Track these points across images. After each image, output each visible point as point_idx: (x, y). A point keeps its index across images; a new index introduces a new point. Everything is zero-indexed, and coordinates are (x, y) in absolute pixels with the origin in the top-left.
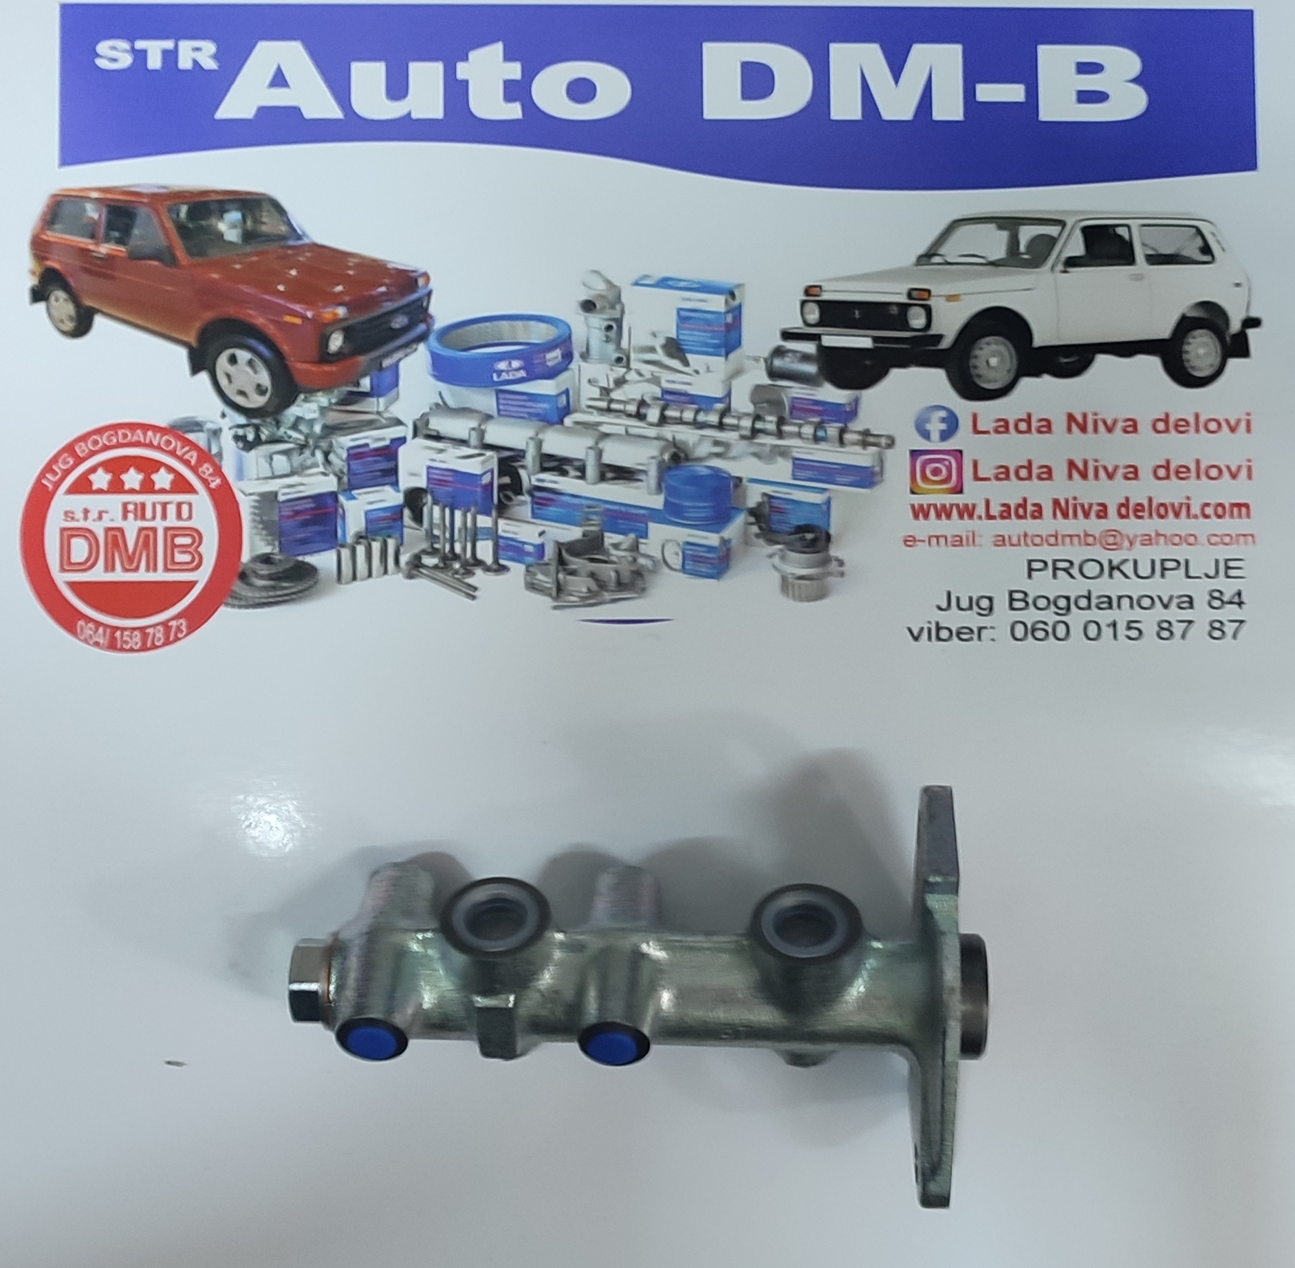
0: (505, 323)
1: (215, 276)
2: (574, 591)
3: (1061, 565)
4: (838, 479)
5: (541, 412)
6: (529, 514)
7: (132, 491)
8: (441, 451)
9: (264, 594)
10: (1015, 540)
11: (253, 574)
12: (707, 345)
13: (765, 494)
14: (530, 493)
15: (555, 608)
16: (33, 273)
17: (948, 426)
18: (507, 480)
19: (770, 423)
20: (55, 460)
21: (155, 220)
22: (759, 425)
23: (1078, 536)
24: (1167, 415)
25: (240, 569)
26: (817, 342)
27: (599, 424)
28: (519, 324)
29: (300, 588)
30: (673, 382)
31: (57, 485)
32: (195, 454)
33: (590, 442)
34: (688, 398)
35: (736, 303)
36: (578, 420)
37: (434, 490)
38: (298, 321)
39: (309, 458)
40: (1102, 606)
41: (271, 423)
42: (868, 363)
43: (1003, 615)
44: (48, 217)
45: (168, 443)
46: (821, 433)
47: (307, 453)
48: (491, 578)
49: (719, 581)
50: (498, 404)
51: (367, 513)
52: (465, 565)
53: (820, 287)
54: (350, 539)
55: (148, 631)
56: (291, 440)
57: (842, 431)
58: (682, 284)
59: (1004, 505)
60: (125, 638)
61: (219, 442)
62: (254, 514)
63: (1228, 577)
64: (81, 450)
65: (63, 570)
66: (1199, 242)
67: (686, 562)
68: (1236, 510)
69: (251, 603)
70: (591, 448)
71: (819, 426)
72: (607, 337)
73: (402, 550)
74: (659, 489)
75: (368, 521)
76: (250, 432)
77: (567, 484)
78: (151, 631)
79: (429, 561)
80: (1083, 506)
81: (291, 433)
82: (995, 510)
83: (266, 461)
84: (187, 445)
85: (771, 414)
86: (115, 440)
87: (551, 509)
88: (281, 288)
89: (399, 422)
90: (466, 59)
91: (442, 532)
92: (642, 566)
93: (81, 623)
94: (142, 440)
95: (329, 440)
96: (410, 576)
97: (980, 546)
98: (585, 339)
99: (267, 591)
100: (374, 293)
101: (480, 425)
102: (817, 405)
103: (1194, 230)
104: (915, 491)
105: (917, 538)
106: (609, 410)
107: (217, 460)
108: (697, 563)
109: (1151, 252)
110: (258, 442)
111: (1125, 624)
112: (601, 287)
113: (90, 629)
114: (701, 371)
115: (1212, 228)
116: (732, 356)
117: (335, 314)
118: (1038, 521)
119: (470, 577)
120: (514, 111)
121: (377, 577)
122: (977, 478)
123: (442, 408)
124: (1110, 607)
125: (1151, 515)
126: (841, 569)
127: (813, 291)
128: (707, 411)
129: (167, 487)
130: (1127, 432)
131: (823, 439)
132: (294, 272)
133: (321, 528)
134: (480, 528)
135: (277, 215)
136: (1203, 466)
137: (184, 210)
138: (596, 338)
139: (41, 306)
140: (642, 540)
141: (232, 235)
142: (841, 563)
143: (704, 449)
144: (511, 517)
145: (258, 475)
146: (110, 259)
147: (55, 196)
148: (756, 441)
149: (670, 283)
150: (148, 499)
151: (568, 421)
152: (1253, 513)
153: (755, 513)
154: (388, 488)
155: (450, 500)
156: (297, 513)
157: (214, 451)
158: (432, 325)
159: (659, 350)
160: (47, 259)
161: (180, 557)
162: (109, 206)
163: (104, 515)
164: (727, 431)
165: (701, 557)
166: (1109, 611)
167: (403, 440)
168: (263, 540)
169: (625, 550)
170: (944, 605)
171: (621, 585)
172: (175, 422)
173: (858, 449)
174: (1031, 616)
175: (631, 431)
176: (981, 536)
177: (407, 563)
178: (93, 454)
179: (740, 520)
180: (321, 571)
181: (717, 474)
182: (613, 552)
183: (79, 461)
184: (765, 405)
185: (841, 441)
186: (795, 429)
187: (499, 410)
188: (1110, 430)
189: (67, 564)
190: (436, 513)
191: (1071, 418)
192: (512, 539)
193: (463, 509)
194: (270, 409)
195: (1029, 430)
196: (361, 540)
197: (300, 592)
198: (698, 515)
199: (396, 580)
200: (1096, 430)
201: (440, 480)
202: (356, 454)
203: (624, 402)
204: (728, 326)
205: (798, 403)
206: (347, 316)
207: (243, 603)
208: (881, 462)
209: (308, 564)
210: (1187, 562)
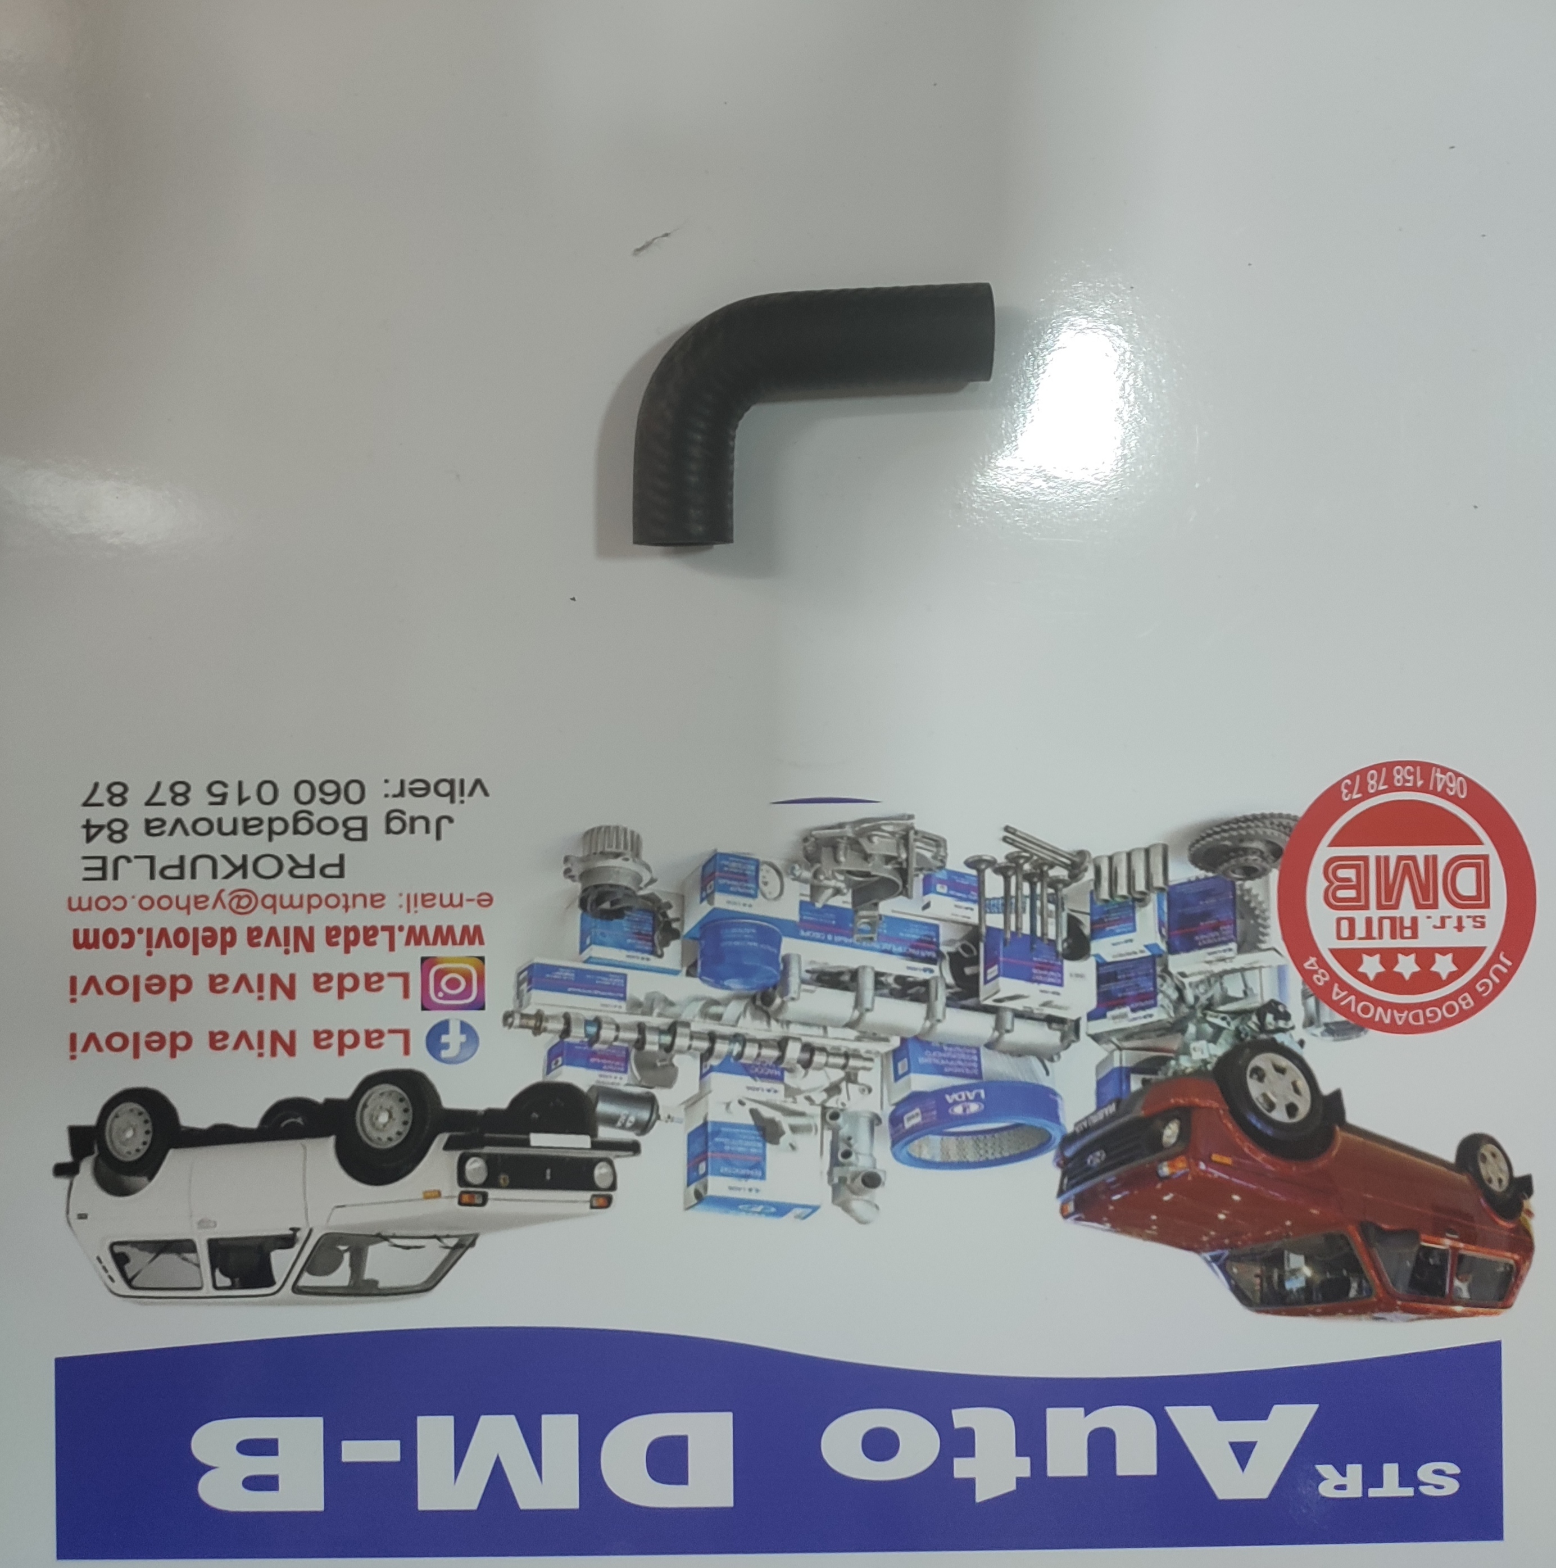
0: (971, 1157)
1: (1315, 1212)
2: (888, 838)
3: (306, 872)
4: (573, 975)
5: (927, 1052)
6: (941, 931)
7: (1406, 952)
8: (1046, 1004)
9: (1252, 832)
10: (360, 901)
11: (1266, 854)
12: (728, 1135)
13: (661, 956)
14: (940, 955)
15: (911, 817)
16: (1530, 1213)
17: (439, 1038)
18: (968, 971)
19: (653, 1043)
20: (1498, 989)
21: (1387, 1278)
22: (667, 1039)
23: (283, 907)
24: (173, 1055)
25: (1280, 860)
26: (596, 1139)
27: (858, 1039)
28: (954, 1158)
29: (1209, 839)
30: (769, 1091)
31: (1494, 959)
32: (1335, 998)
33: (869, 1017)
34: (752, 1072)
35: (692, 1187)
36: (883, 1043)
37: (1054, 958)
38: (1215, 1157)
39: (1203, 994)
40: (256, 822)
41: (1247, 1035)
42: (535, 1115)
43: (375, 810)
44: (1513, 1280)
45: (1366, 1010)
46: (592, 1030)
47: (1203, 1000)
48: (987, 853)
49: (715, 850)
50: (979, 1062)
51: (1134, 930)
52: (1018, 868)
53: (592, 1207)
54: (1154, 897)
55: (1385, 787)
56: (1223, 1015)
57: (566, 1032)
58: (760, 1208)
59: (374, 944)
60: (1411, 778)
61: (1306, 1010)
62: (1265, 927)
63: (104, 859)
64: (1468, 1001)
65: (1486, 858)
66: (130, 1269)
67: (754, 874)
68: (91, 940)
69: (1267, 822)
70: (868, 1010)
71: (595, 1039)
72: (850, 1145)
73: (1092, 887)
74: (786, 960)
75: (1133, 920)
76: (1270, 1024)
77: (896, 966)
78: (1382, 788)
79: (1059, 872)
80: (278, 944)
81: (1223, 1024)
82: (383, 938)
83: (1251, 989)
84: (1343, 1006)
85: (652, 1053)
86: (1428, 1011)
87: (917, 937)
88: (1236, 1198)
89: (1096, 1038)
90: (1019, 1480)
91: (1045, 905)
92: (808, 869)
93: (1463, 797)
94: (1395, 1012)
95: (1178, 1016)
96: (1082, 854)
97: (401, 895)
98: (875, 1141)
99: (1248, 834)
100: (1126, 1193)
101: (1001, 1035)
102: (596, 1063)
103: (134, 1283)
104: (479, 961)
105: (475, 903)
106: (847, 1056)
107: (1310, 991)
108: (741, 871)
109: (191, 1256)
110: (1261, 1012)
111: (228, 800)
112: (857, 1205)
113: (1451, 789)
114: (736, 1102)
115: (114, 1287)
116: (700, 1122)
117: (1171, 1166)
118: (331, 925)
119: (1012, 854)
120: (962, 1418)
121: (1118, 853)
122: (405, 977)
123: (1046, 1056)
124: (246, 821)
125: (196, 930)
126: (569, 865)
127: (601, 1201)
128: (729, 1054)
129: (1365, 958)
130: (220, 1033)
131: (587, 1023)
132: (1222, 1217)
133: (1189, 910)
134: (999, 912)
135: (1242, 1286)
136: (130, 991)
137: (1353, 1293)
138: (862, 1142)
139: (1518, 1173)
140: (808, 899)
141: (1296, 1261)
142: (567, 872)
143: (734, 1009)
144: (965, 927)
145: (1260, 973)
146: (1439, 1232)
147: (1507, 1306)
148: (670, 1021)
149: (773, 1210)
150: (1387, 942)
151: (895, 1042)
152: (71, 935)
153: (670, 933)
154: (1109, 959)
155: (1035, 946)
156: (1215, 928)
157: (1311, 1001)
158: (1057, 1156)
159: (786, 1128)
160: (1511, 1230)
161: (1350, 874)
162: (1443, 1294)
163: (1438, 924)
164: (706, 1032)
165: (735, 880)
166: (248, 817)
167: (1092, 1016)
168: (1256, 896)
169: (827, 887)
170: (444, 822)
171: (833, 845)
172: (1358, 1036)
173: (547, 1011)
174: (341, 810)
175: (821, 1032)
176: (401, 906)
177: (1086, 870)
178: (1454, 996)
179: (690, 924)
180: (1187, 859)
181: (717, 981)
182: (842, 885)
183: (1469, 987)
184: (659, 1064)
185: (567, 1019)
186: (623, 1035)
187: (978, 1055)
188: (243, 1035)
189: (1481, 865)
190: (1054, 930)
191: (291, 1050)
192: (961, 899)
193: (1020, 936)
194: (1248, 1051)
195: (342, 1034)
196: (1138, 896)
197: (1209, 835)
198: (740, 930)
199: (1099, 849)
200: (261, 1034)
201: (1049, 970)
202: (1147, 999)
203: (826, 1065)
204: (703, 1156)
205: (618, 1066)
206: (1160, 1166)
207: (1276, 821)
208: (519, 995)
209: (1201, 868)
210: (152, 877)
